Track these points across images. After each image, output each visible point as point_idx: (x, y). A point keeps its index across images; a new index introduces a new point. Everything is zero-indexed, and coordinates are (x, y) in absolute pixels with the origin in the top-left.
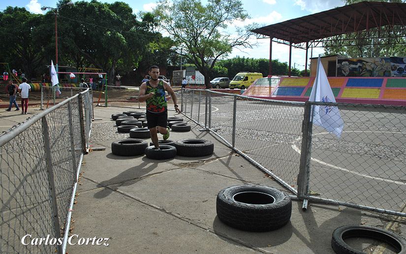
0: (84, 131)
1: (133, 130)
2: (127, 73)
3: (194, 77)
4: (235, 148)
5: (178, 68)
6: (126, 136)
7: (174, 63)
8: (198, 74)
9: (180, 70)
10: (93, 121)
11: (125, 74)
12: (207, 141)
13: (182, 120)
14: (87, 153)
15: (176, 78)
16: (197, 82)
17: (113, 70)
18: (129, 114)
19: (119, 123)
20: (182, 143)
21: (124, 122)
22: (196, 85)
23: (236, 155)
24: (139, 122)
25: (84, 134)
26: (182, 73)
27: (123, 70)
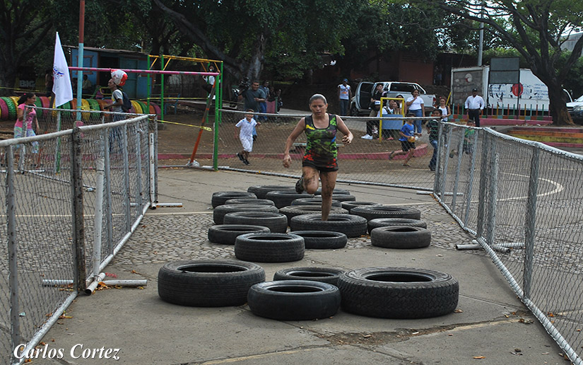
0: (82, 231)
1: (244, 237)
2: (306, 72)
3: (518, 90)
4: (529, 302)
5: (471, 60)
6: (225, 254)
7: (459, 44)
8: (528, 78)
9: (476, 65)
10: (151, 208)
11: (300, 74)
12: (440, 275)
13: (417, 217)
14: (89, 292)
15: (459, 90)
16: (526, 103)
17: (257, 62)
18: (262, 194)
19: (219, 218)
20: (364, 278)
21: (232, 215)
22: (522, 112)
23: (521, 321)
24: (280, 217)
25: (82, 238)
26: (478, 75)
27: (294, 65)
